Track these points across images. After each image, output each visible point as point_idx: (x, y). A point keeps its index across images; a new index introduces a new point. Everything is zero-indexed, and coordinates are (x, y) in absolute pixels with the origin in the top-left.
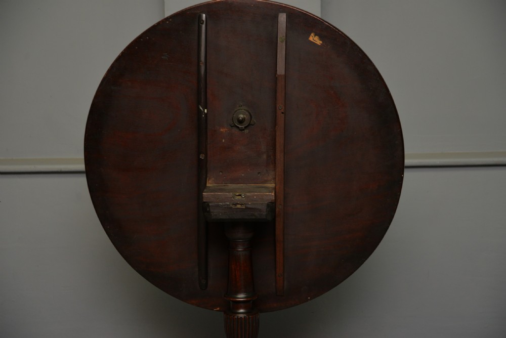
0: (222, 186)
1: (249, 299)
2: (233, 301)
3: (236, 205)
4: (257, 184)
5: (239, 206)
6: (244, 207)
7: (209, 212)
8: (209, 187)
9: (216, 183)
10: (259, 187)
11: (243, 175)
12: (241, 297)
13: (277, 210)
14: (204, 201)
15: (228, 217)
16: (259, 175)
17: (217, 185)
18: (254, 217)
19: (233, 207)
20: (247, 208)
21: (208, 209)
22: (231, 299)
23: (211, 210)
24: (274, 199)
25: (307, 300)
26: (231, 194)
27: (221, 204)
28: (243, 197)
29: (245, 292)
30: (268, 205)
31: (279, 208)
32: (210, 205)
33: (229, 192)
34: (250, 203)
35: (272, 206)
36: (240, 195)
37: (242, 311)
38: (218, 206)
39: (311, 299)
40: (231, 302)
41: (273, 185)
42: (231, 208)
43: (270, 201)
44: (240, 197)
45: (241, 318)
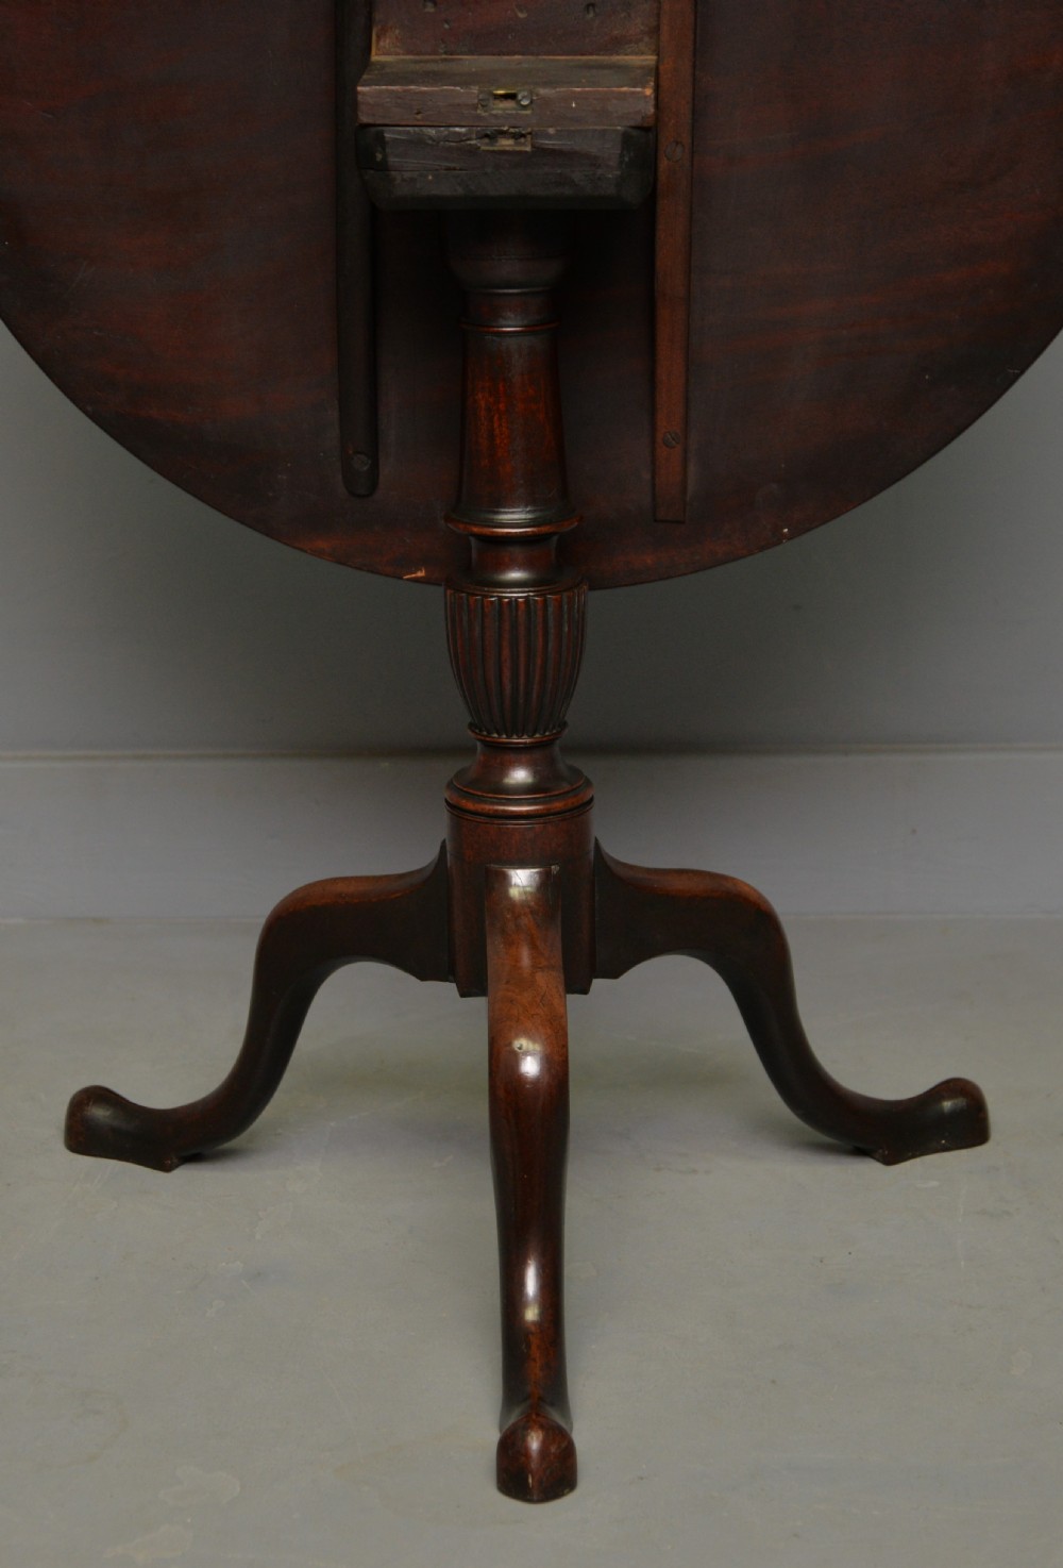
0: (435, 61)
1: (545, 529)
2: (480, 537)
3: (492, 137)
4: (582, 55)
5: (506, 143)
6: (528, 149)
7: (383, 167)
8: (383, 65)
9: (409, 52)
10: (588, 66)
11: (521, 15)
12: (514, 518)
13: (663, 164)
14: (364, 119)
15: (460, 191)
16: (591, 15)
17: (417, 58)
18: (568, 191)
19: (484, 145)
20: (539, 151)
21: (379, 157)
22: (475, 530)
23: (392, 160)
24: (652, 110)
25: (778, 540)
26: (475, 90)
27: (432, 132)
28: (525, 102)
29: (530, 500)
30: (626, 139)
31: (672, 156)
32: (387, 135)
33: (465, 84)
34: (551, 131)
35: (643, 142)
36: (512, 97)
37: (515, 575)
38: (418, 142)
39: (790, 537)
40: (472, 539)
41: (650, 59)
42: (474, 151)
43: (638, 121)
44: (510, 104)
45: (513, 603)
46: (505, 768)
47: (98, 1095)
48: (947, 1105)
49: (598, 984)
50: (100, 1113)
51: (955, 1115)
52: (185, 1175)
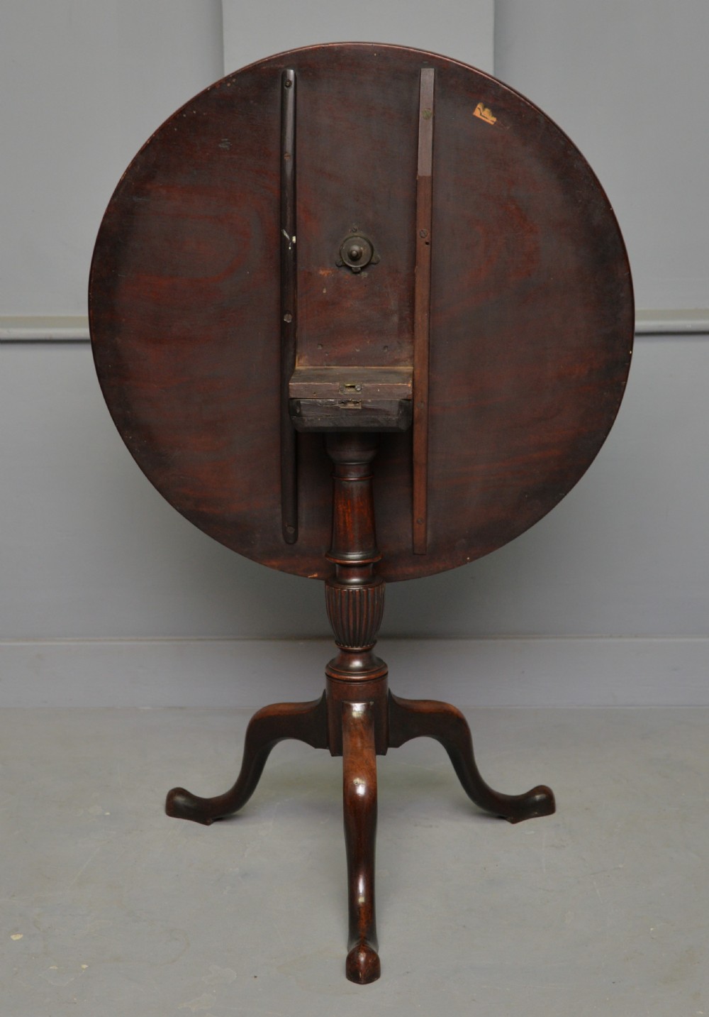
0: (321, 369)
1: (367, 561)
2: (339, 564)
3: (345, 403)
4: (383, 366)
5: (351, 406)
6: (360, 408)
7: (300, 415)
8: (300, 371)
9: (311, 365)
10: (385, 372)
11: (358, 351)
12: (354, 557)
13: (416, 411)
14: (292, 396)
15: (331, 425)
16: (386, 350)
17: (315, 367)
18: (376, 425)
19: (342, 407)
20: (364, 409)
21: (298, 411)
22: (338, 561)
23: (304, 412)
24: (411, 393)
25: (466, 562)
26: (338, 384)
27: (320, 401)
28: (359, 389)
29: (361, 549)
30: (401, 405)
31: (419, 408)
32: (301, 402)
33: (334, 381)
34: (369, 401)
35: (407, 407)
36: (353, 387)
37: (355, 580)
38: (315, 405)
39: (471, 561)
40: (337, 566)
41: (409, 369)
42: (337, 409)
43: (405, 397)
44: (352, 390)
45: (354, 592)
46: (350, 660)
47: (180, 791)
48: (538, 797)
49: (390, 750)
50: (180, 799)
51: (541, 801)
52: (216, 827)
